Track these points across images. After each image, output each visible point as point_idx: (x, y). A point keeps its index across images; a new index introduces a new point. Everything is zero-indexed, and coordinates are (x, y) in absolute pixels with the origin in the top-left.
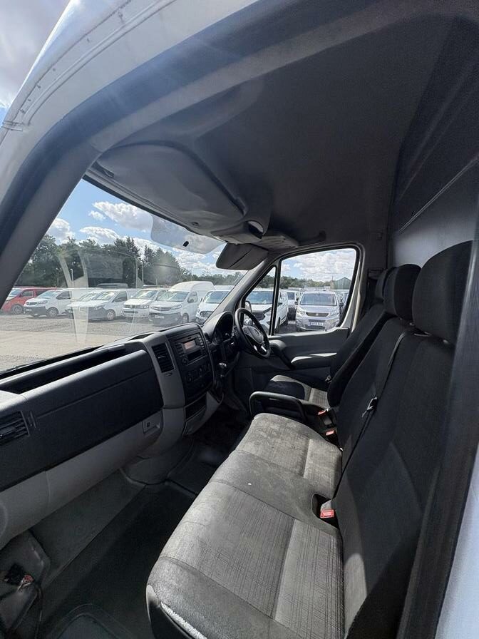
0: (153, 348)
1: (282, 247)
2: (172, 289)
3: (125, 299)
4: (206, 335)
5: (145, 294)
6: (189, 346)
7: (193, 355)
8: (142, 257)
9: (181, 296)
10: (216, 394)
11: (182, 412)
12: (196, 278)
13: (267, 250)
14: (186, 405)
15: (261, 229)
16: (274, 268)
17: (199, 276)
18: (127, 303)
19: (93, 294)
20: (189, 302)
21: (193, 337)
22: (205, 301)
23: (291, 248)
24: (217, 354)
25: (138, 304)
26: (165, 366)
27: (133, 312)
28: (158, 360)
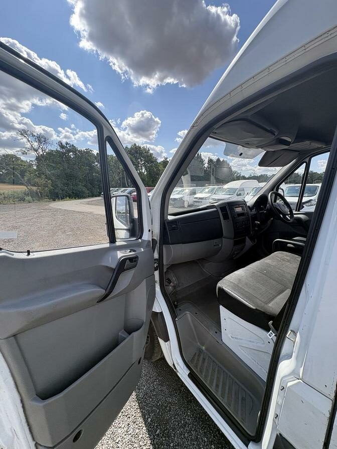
0: (220, 208)
1: (311, 148)
2: (226, 186)
3: (194, 193)
4: (249, 207)
5: (207, 190)
6: (239, 210)
7: (240, 215)
8: (206, 165)
9: (231, 191)
10: (252, 239)
11: (232, 241)
12: (244, 178)
13: (298, 151)
14: (234, 238)
15: (289, 140)
16: (305, 164)
17: (247, 176)
18: (196, 196)
19: (177, 191)
20: (238, 195)
21: (241, 206)
22: (250, 194)
23: (318, 148)
24: (255, 218)
25: (203, 197)
26: (226, 217)
27: (199, 202)
28: (222, 214)
